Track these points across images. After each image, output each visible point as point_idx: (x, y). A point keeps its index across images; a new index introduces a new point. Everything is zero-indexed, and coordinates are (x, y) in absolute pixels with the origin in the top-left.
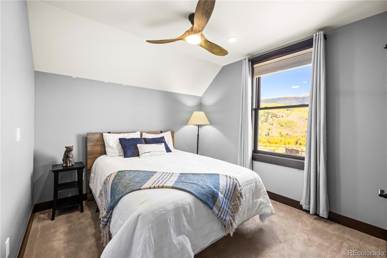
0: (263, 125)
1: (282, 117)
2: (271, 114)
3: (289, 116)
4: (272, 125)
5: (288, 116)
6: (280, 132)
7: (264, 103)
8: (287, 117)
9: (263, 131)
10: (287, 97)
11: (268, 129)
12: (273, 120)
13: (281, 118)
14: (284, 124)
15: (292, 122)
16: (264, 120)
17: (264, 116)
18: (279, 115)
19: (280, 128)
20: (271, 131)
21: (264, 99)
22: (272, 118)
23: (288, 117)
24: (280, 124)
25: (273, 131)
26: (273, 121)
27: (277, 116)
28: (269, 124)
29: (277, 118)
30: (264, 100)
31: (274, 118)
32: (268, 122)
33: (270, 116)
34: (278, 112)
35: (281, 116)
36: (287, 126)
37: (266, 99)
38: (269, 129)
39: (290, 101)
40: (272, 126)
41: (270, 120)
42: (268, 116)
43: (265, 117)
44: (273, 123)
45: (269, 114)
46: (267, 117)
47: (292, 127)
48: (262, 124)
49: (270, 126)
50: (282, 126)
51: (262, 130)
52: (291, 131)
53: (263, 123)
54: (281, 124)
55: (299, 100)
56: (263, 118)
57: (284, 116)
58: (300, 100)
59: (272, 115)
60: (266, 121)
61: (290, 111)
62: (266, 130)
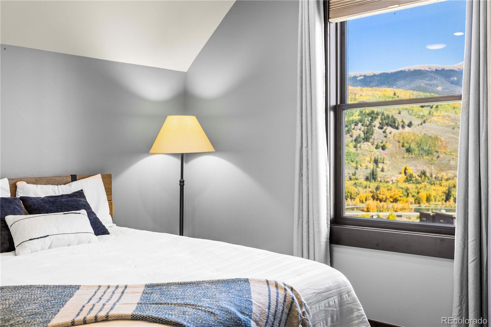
0: (359, 149)
1: (410, 125)
2: (379, 117)
3: (426, 124)
4: (383, 148)
5: (424, 122)
6: (406, 169)
7: (359, 88)
8: (421, 124)
9: (359, 166)
10: (423, 69)
11: (373, 159)
12: (385, 135)
13: (407, 129)
14: (413, 146)
15: (436, 138)
16: (362, 135)
17: (360, 124)
18: (402, 121)
19: (404, 158)
20: (380, 165)
21: (361, 76)
22: (382, 128)
23: (423, 124)
24: (403, 146)
25: (386, 168)
26: (385, 137)
27: (394, 122)
28: (375, 146)
29: (397, 128)
30: (360, 78)
31: (389, 129)
32: (371, 140)
33: (377, 123)
34: (399, 113)
35: (407, 122)
36: (422, 152)
37: (365, 76)
38: (376, 162)
39: (430, 80)
40: (382, 151)
41: (377, 133)
42: (373, 124)
43: (363, 128)
44: (384, 143)
45: (376, 118)
46: (369, 127)
47: (435, 153)
48: (355, 147)
49: (378, 153)
50: (408, 150)
51: (357, 163)
52: (432, 164)
53: (359, 145)
54: (405, 145)
55: (452, 79)
56: (358, 131)
57: (413, 122)
58: (455, 78)
59: (382, 119)
60: (366, 139)
61: (429, 108)
62: (368, 164)
